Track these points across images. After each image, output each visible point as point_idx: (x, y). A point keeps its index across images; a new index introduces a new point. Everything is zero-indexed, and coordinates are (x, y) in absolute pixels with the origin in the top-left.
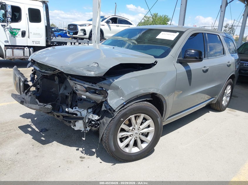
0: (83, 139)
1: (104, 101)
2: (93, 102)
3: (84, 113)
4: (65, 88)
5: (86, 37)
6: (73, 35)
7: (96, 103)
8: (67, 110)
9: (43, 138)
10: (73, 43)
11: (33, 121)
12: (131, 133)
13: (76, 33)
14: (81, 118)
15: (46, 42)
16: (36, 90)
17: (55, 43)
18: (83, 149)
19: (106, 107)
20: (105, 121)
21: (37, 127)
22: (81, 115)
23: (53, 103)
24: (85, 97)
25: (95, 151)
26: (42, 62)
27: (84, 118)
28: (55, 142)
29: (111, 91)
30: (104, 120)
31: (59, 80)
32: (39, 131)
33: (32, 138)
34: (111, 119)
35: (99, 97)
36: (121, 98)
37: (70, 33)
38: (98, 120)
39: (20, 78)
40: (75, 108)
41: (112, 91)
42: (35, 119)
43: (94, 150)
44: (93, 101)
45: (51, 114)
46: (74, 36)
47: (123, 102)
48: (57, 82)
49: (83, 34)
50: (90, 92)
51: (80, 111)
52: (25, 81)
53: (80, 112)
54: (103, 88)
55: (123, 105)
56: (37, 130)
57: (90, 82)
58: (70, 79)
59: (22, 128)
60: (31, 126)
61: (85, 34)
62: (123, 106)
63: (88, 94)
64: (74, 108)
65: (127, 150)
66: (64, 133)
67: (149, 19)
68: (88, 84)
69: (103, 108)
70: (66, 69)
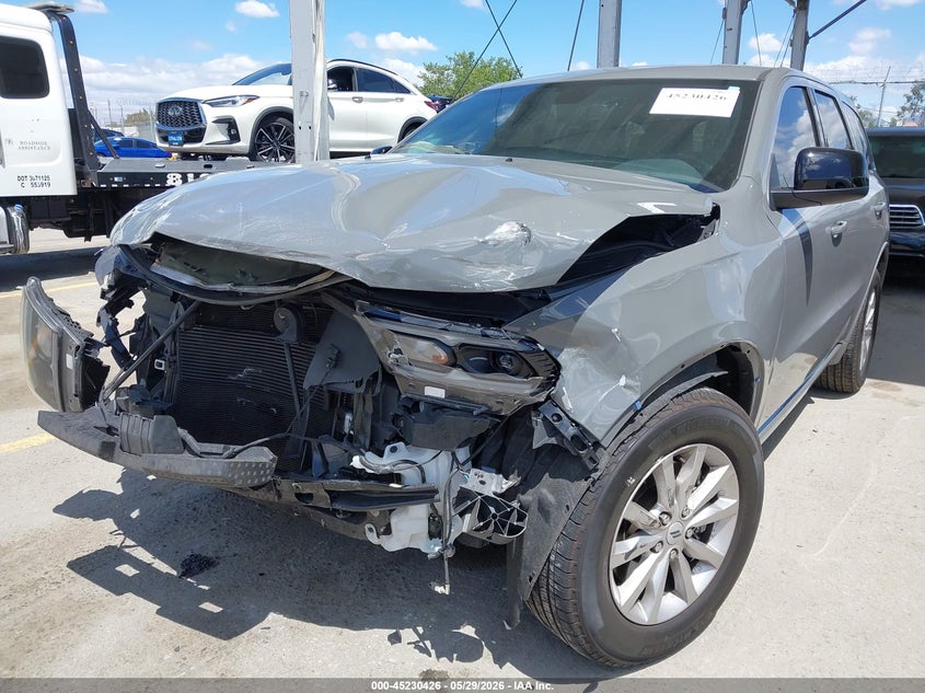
0: (439, 589)
1: (542, 403)
2: (481, 415)
3: (438, 469)
4: (337, 361)
5: (238, 147)
6: (185, 142)
7: (496, 415)
8: (356, 462)
9: (208, 606)
10: (191, 176)
11: (126, 526)
12: (658, 537)
13: (197, 135)
14: (425, 495)
15: (77, 179)
16: (143, 382)
17: (116, 179)
18: (417, 632)
19: (552, 431)
20: (551, 498)
21: (157, 555)
22: (424, 480)
23: (279, 435)
24: (440, 393)
25: (476, 633)
26: (224, 242)
27: (436, 492)
28: (273, 618)
29: (574, 351)
30: (544, 491)
31: (299, 325)
32: (175, 573)
33: (158, 612)
34: (584, 484)
35: (519, 386)
36: (623, 381)
37: (171, 138)
38: (510, 494)
39: (63, 332)
40: (394, 450)
41: (578, 355)
42: (135, 514)
43: (468, 630)
44: (484, 409)
45: (269, 491)
46: (186, 146)
47: (632, 397)
48: (289, 335)
49: (225, 138)
50: (467, 365)
51: (419, 459)
52: (87, 346)
53: (420, 467)
54: (535, 342)
55: (632, 413)
56: (163, 567)
57: (471, 321)
58: (369, 315)
59: (84, 566)
60: (127, 550)
61: (235, 138)
62: (631, 421)
63: (458, 377)
64: (388, 448)
65: (643, 614)
66: (295, 566)
67: (442, 74)
68: (464, 329)
69: (540, 438)
70: (372, 268)
